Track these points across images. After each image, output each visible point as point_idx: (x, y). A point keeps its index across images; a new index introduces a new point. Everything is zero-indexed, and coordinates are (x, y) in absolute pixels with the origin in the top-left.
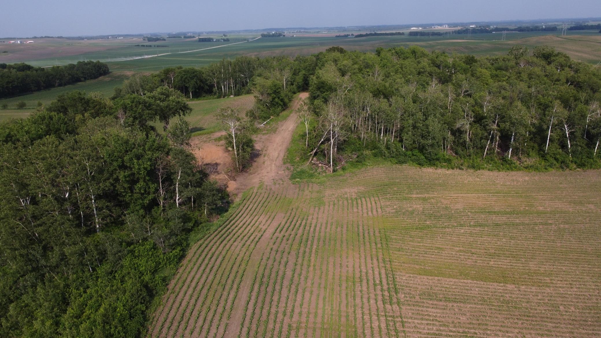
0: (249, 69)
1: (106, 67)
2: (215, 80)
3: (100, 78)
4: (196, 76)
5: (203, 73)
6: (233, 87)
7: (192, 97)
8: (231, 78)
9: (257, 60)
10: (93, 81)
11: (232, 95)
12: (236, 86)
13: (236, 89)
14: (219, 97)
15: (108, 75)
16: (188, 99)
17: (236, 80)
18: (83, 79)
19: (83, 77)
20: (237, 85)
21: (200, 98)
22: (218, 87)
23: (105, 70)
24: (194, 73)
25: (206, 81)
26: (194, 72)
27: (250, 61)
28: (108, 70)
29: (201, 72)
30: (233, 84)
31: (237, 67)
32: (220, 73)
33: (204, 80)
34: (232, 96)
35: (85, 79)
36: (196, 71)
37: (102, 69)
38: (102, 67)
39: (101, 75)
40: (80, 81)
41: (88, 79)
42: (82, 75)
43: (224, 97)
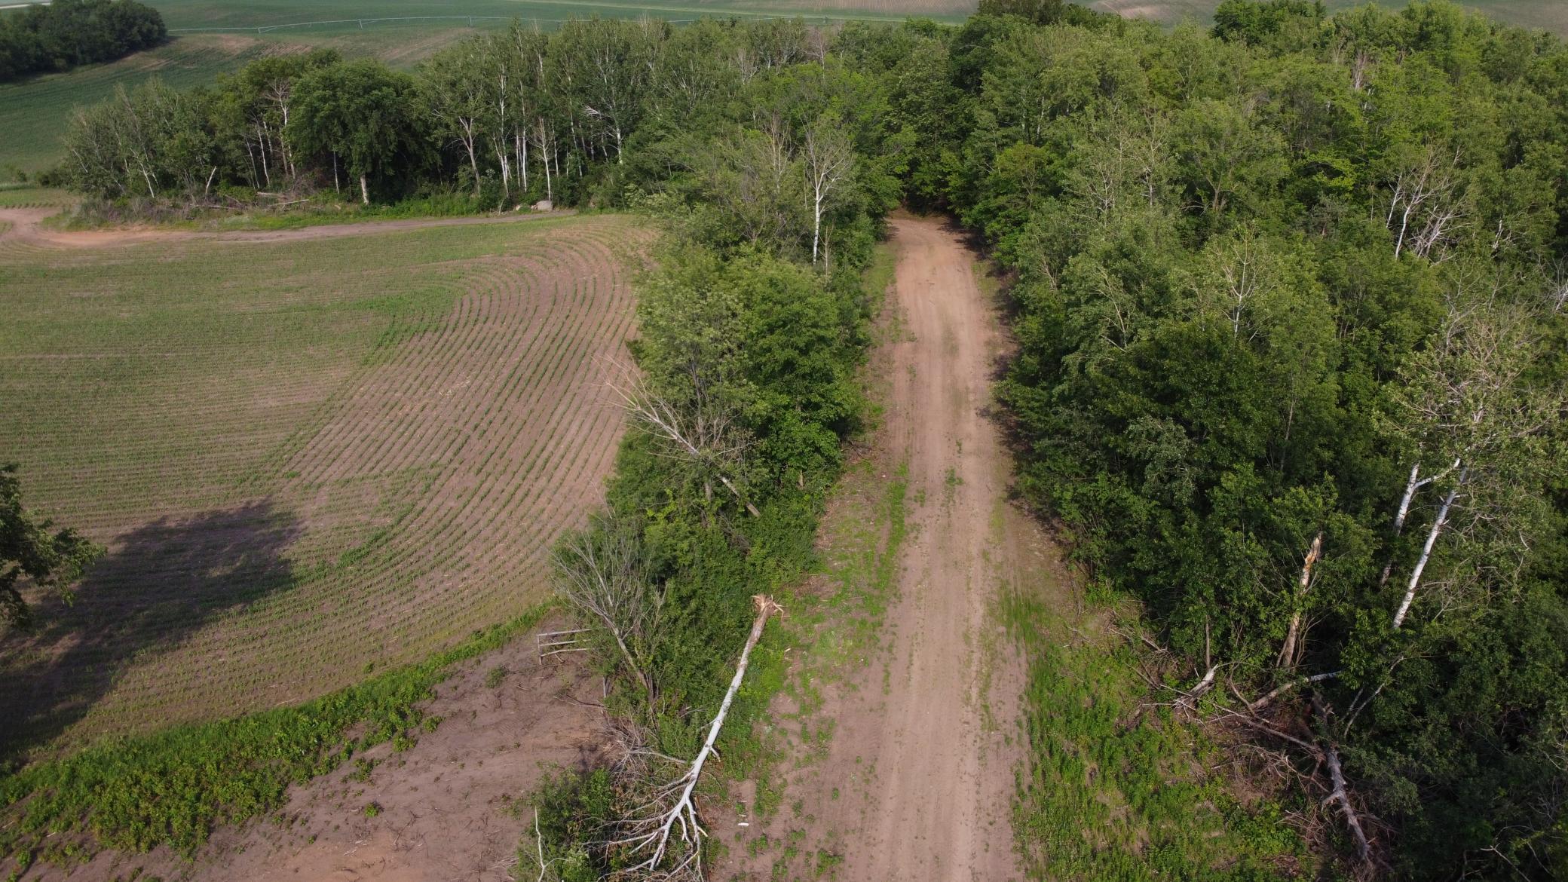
0: (623, 83)
1: (153, 23)
2: (470, 130)
3: (130, 58)
4: (377, 105)
5: (414, 94)
6: (552, 162)
7: (371, 198)
8: (541, 120)
9: (662, 34)
10: (99, 72)
11: (545, 197)
12: (562, 156)
13: (562, 170)
14: (487, 206)
15: (159, 50)
16: (352, 207)
17: (563, 133)
18: (60, 62)
19: (62, 56)
20: (570, 157)
21: (404, 204)
22: (480, 160)
23: (150, 31)
24: (367, 90)
25: (428, 128)
26: (371, 82)
27: (627, 47)
28: (162, 32)
29: (402, 88)
30: (550, 152)
31: (570, 68)
32: (492, 95)
33: (419, 127)
34: (544, 205)
35: (72, 62)
36: (379, 85)
37: (135, 29)
38: (140, 21)
39: (133, 47)
40: (51, 69)
41: (84, 63)
42: (57, 49)
43: (509, 205)
